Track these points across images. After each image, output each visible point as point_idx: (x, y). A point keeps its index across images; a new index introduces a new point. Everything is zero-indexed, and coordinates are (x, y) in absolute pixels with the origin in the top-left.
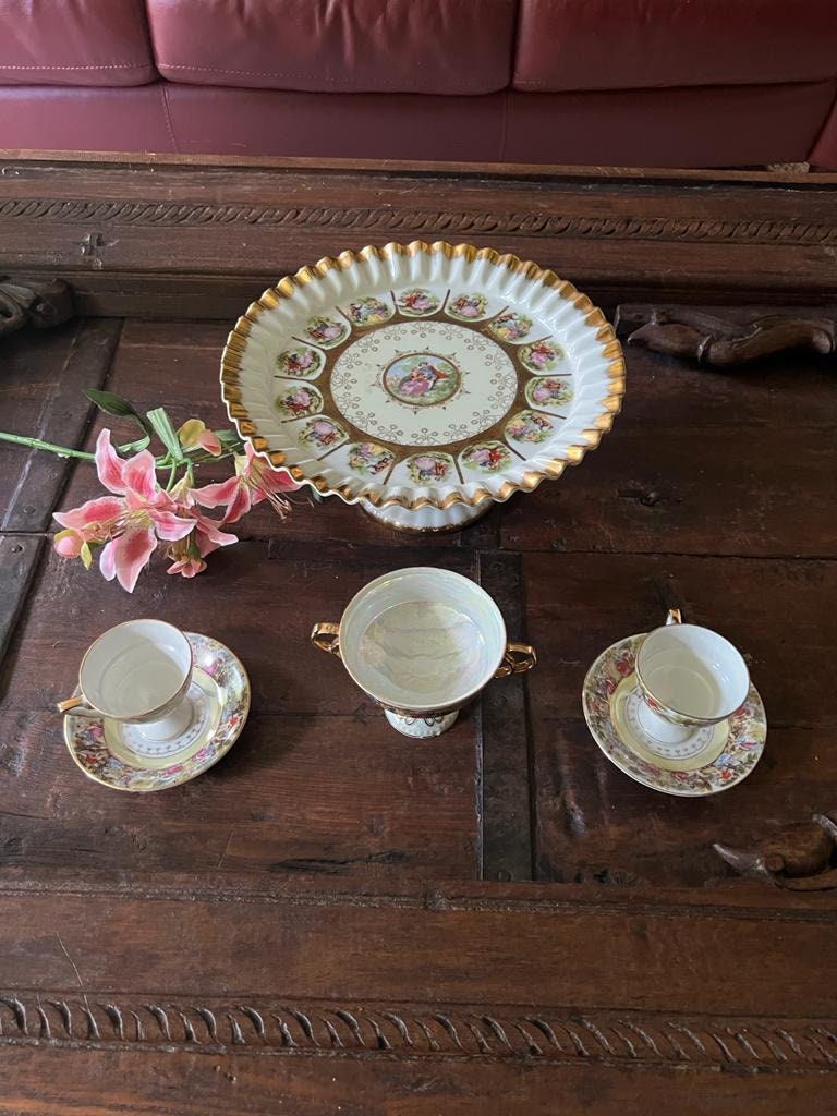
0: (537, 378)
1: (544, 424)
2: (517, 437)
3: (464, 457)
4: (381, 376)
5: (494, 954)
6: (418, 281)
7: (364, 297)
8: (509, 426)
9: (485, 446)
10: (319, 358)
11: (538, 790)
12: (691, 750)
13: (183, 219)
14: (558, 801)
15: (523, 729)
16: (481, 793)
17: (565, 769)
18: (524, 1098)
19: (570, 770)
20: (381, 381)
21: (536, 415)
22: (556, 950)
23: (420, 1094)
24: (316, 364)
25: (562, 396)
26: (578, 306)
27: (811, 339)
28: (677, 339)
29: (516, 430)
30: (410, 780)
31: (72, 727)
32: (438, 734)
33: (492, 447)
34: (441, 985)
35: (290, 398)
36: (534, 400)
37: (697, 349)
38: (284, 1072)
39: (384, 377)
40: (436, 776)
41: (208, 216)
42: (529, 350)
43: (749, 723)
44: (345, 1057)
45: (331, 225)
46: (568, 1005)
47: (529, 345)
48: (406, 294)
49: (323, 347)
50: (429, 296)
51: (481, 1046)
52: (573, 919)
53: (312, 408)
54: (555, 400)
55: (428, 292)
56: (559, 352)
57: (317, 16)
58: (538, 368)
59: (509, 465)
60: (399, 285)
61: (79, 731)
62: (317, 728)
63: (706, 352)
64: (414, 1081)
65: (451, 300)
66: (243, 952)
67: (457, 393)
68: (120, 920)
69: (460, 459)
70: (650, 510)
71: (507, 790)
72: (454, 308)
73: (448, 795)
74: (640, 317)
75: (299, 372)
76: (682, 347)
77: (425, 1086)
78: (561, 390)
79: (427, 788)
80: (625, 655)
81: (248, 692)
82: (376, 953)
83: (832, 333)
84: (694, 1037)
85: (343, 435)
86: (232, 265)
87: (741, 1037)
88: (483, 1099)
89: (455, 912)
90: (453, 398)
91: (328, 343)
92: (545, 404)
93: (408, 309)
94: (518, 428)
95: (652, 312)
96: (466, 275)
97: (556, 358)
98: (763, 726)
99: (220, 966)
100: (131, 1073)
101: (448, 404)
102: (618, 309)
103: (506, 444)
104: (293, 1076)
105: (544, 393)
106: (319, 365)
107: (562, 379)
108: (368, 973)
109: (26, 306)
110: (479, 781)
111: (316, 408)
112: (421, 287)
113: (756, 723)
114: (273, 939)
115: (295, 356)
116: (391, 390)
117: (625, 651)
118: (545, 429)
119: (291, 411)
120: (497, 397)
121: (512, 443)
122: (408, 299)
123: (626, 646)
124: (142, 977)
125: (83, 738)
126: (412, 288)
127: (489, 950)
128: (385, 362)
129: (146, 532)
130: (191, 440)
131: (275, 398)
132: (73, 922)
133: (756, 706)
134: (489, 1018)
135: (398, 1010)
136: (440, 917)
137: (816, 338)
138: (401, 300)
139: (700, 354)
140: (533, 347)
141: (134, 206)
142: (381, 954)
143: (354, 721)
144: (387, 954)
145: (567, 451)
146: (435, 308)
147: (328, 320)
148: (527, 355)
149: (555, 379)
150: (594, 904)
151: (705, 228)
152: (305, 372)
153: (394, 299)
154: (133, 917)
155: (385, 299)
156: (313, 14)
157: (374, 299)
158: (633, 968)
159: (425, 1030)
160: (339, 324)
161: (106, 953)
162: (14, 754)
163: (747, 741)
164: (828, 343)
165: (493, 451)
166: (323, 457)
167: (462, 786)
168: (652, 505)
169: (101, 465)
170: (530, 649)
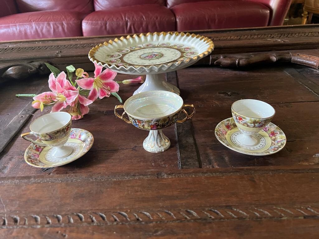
5: (189, 190)
7: (134, 46)
11: (202, 164)
12: (259, 147)
14: (211, 166)
15: (194, 147)
16: (180, 165)
17: (212, 158)
18: (209, 234)
19: (214, 158)
20: (139, 57)
22: (216, 187)
23: (156, 236)
25: (195, 54)
27: (269, 58)
28: (229, 60)
30: (153, 164)
31: (27, 153)
32: (163, 151)
34: (166, 202)
36: (186, 55)
37: (236, 62)
38: (91, 231)
40: (163, 162)
43: (278, 136)
44: (120, 224)
46: (224, 205)
47: (184, 48)
49: (121, 53)
50: (153, 44)
51: (186, 218)
52: (221, 177)
54: (193, 55)
57: (125, 28)
61: (30, 154)
62: (118, 153)
63: (239, 62)
64: (153, 231)
65: (160, 44)
66: (79, 197)
67: (163, 57)
68: (28, 190)
70: (230, 97)
71: (191, 164)
73: (168, 167)
74: (217, 57)
75: (114, 57)
76: (231, 62)
77: (159, 233)
79: (159, 166)
80: (228, 123)
82: (137, 193)
83: (275, 56)
84: (286, 210)
85: (127, 65)
87: (309, 209)
88: (189, 236)
89: (170, 178)
90: (161, 58)
91: (123, 53)
92: (190, 56)
93: (147, 46)
95: (220, 56)
96: (164, 39)
97: (192, 49)
98: (284, 135)
99: (68, 201)
100: (17, 236)
102: (210, 56)
104: (95, 232)
105: (190, 54)
106: (120, 56)
107: (195, 52)
108: (133, 200)
109: (38, 67)
110: (179, 162)
111: (118, 62)
112: (151, 43)
113: (281, 135)
114: (92, 192)
115: (113, 55)
116: (142, 58)
117: (228, 122)
119: (110, 62)
120: (175, 56)
123: (228, 121)
124: (32, 208)
125: (31, 156)
126: (148, 43)
127: (187, 188)
128: (140, 54)
129: (63, 103)
130: (79, 75)
131: (106, 61)
132: (8, 192)
133: (279, 131)
134: (189, 210)
135: (146, 210)
136: (164, 180)
137: (271, 58)
138: (145, 45)
139: (237, 63)
141: (71, 46)
142: (139, 193)
143: (132, 150)
144: (141, 193)
146: (155, 46)
147: (123, 50)
149: (192, 52)
150: (230, 173)
151: (232, 38)
152: (116, 57)
153: (143, 46)
154: (33, 189)
155: (140, 46)
156: (124, 29)
157: (137, 46)
158: (251, 191)
159: (159, 215)
160: (126, 50)
161: (19, 200)
162: (5, 168)
163: (279, 140)
164: (275, 58)
167: (173, 164)
168: (230, 96)
169: (50, 83)
170: (192, 106)
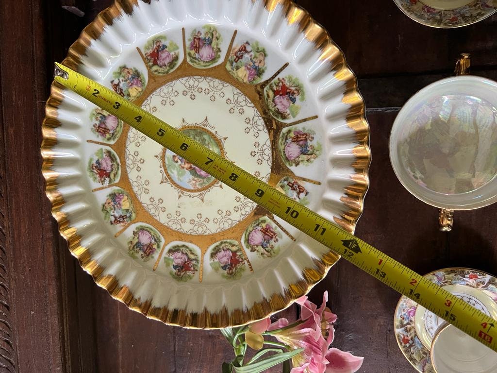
0: (188, 59)
1: (243, 49)
2: (259, 72)
3: (284, 118)
4: (192, 194)
6: (82, 169)
7: (103, 214)
8: (246, 80)
9: (270, 100)
10: (175, 247)
13: (12, 364)
20: (197, 194)
21: (232, 57)
24: (184, 248)
25: (209, 35)
26: (109, 21)
29: (250, 75)
33: (271, 94)
35: (224, 268)
36: (214, 60)
39: (192, 191)
41: (5, 343)
42: (155, 68)
45: (4, 246)
47: (149, 68)
48: (95, 178)
49: (162, 244)
50: (96, 158)
53: (234, 249)
54: (214, 41)
55: (91, 160)
56: (157, 40)
58: (176, 58)
59: (294, 78)
60: (86, 185)
62: (461, 218)
65: (100, 139)
67: (208, 128)
69: (287, 121)
72: (108, 136)
75: (194, 262)
78: (202, 36)
81: (449, 269)
85: (264, 221)
86: (55, 320)
90: (213, 131)
91: (157, 241)
92: (219, 50)
93: (112, 176)
94: (248, 72)
96: (73, 126)
97: (163, 42)
101: (221, 135)
103: (267, 82)
105: (205, 52)
106: (183, 246)
107: (188, 36)
111: (233, 245)
112: (87, 165)
115: (175, 267)
116: (207, 184)
118: (249, 48)
119: (239, 266)
120: (211, 94)
121: (265, 77)
122: (101, 176)
126: (88, 173)
128: (175, 192)
131: (225, 280)
138: (103, 182)
140: (151, 64)
145: (291, 23)
146: (109, 152)
147: (131, 242)
148: (160, 70)
149: (188, 43)
152: (192, 257)
153: (102, 188)
155: (102, 197)
157: (104, 206)
160: (134, 233)
165: (276, 93)
166: (290, 236)
